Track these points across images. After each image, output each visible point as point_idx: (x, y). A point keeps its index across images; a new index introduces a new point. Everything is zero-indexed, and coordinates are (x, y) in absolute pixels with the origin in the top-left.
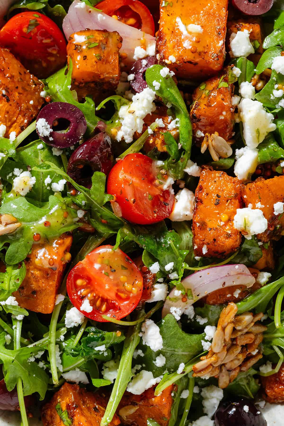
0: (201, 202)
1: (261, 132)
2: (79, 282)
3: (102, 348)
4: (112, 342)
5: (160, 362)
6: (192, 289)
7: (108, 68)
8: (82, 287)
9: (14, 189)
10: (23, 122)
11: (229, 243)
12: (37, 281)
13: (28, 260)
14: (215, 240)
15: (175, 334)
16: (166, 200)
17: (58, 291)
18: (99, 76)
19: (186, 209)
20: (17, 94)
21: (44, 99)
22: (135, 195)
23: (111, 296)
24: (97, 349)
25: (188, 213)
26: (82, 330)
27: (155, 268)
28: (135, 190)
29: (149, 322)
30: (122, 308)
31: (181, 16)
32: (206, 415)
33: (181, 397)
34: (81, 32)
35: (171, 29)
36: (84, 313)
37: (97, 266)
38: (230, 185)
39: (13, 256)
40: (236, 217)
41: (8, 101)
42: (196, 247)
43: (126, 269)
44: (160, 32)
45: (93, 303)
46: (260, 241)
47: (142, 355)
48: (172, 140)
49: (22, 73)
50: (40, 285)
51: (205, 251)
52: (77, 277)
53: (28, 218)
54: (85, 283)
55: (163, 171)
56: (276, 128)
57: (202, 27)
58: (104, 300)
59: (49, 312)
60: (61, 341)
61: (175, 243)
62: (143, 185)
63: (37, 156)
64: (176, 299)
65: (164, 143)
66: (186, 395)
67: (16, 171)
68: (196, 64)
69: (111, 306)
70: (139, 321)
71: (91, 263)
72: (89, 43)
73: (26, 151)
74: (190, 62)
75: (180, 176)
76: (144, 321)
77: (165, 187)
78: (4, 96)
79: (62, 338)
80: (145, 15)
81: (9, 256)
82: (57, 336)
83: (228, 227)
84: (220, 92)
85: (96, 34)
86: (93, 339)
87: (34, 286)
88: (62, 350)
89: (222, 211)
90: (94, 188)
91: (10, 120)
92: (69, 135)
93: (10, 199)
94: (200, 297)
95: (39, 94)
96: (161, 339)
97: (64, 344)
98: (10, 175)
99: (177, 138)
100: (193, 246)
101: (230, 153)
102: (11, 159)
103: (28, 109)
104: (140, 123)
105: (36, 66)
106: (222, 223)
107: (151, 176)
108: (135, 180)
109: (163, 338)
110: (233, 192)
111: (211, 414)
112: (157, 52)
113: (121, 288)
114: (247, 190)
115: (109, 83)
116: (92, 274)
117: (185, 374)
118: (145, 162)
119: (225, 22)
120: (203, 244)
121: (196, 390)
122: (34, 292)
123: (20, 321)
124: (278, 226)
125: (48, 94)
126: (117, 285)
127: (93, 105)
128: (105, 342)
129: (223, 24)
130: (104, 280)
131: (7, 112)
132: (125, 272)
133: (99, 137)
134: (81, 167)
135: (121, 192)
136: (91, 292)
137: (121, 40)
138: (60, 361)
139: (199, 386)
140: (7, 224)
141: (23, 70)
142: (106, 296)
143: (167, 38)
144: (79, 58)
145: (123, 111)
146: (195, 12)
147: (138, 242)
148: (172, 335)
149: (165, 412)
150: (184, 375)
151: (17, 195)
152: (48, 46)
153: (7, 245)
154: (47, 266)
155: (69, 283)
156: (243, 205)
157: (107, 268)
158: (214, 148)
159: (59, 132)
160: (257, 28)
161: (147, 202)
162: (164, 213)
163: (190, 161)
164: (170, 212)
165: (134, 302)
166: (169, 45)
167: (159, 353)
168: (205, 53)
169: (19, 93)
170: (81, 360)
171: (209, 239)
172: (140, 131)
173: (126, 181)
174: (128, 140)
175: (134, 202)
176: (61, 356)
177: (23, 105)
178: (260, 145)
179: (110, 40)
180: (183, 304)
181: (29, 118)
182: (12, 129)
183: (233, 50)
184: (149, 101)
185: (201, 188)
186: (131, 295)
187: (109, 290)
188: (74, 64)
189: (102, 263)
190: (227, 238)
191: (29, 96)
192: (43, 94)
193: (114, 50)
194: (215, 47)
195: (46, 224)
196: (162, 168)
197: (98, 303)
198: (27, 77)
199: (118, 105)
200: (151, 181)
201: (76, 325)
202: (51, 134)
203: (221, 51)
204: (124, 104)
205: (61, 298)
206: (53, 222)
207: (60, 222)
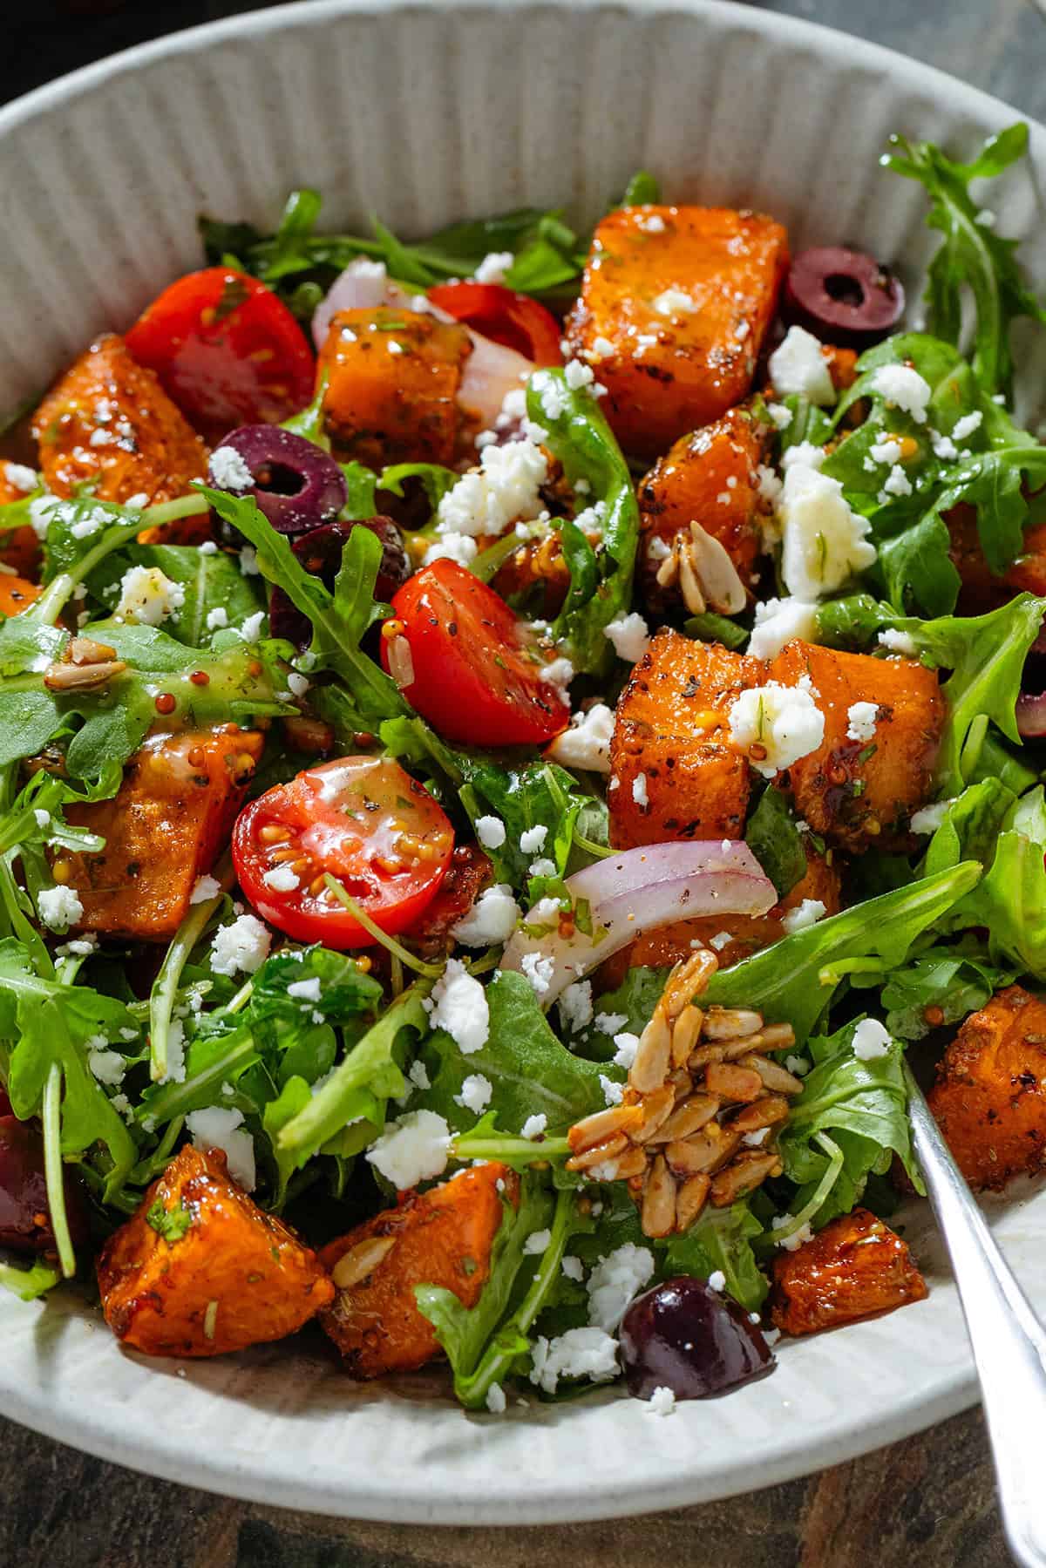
0: (645, 688)
2: (269, 832)
4: (339, 980)
5: (474, 1092)
6: (592, 905)
8: (275, 842)
12: (147, 831)
13: (132, 770)
14: (671, 763)
17: (202, 867)
27: (490, 829)
33: (526, 1252)
39: (89, 753)
42: (615, 784)
46: (802, 817)
50: (154, 841)
51: (639, 794)
52: (265, 820)
53: (150, 662)
54: (285, 835)
56: (875, 559)
59: (169, 925)
63: (196, 564)
64: (542, 928)
66: (540, 1244)
68: (668, 377)
74: (652, 371)
77: (545, 675)
79: (196, 1003)
81: (78, 752)
87: (136, 846)
88: (190, 1035)
90: (344, 578)
97: (197, 1020)
98: (115, 587)
101: (738, 604)
106: (698, 732)
111: (610, 1322)
122: (135, 866)
123: (78, 955)
124: (858, 784)
138: (181, 1058)
140: (84, 662)
148: (521, 1021)
151: (126, 621)
153: (78, 723)
158: (695, 572)
159: (272, 495)
163: (623, 608)
168: (696, 349)
170: (242, 1047)
171: (655, 760)
176: (185, 1050)
180: (560, 943)
185: (648, 662)
186: (415, 863)
190: (707, 757)
195: (197, 681)
196: (541, 634)
202: (249, 490)
205: (206, 888)
206: (216, 678)
207: (236, 682)
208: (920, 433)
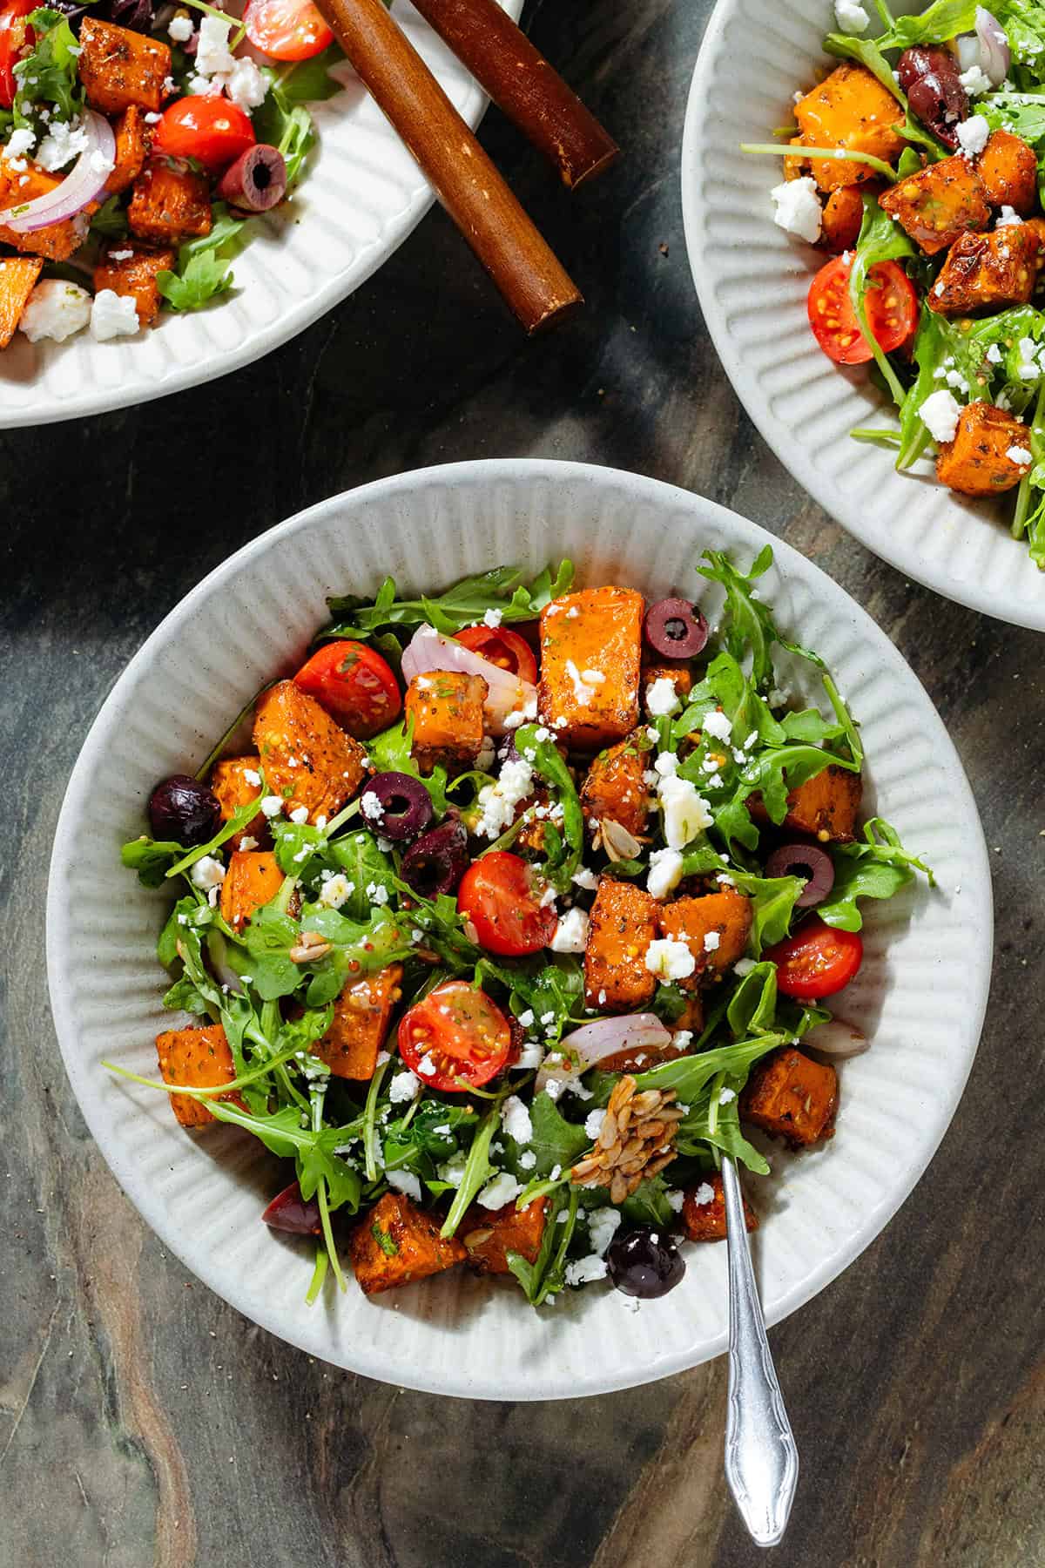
0: (599, 928)
1: (690, 825)
2: (417, 1032)
3: (444, 1129)
4: (458, 1121)
5: (527, 1161)
6: (579, 1052)
7: (468, 727)
8: (421, 1040)
9: (321, 898)
10: (333, 802)
11: (638, 988)
12: (351, 1030)
13: (340, 999)
14: (617, 983)
15: (552, 1120)
16: (543, 920)
17: (382, 1047)
18: (453, 738)
19: (575, 933)
20: (325, 762)
21: (365, 770)
22: (497, 912)
23: (462, 1054)
24: (436, 1130)
25: (578, 940)
26: (414, 1107)
27: (526, 1019)
28: (498, 905)
29: (514, 1100)
30: (479, 1072)
31: (573, 658)
32: (594, 1252)
33: (558, 1219)
34: (428, 675)
35: (559, 679)
36: (423, 1075)
37: (444, 1010)
38: (641, 904)
39: (318, 994)
40: (649, 953)
41: (311, 771)
42: (589, 993)
43: (486, 1015)
44: (543, 684)
45: (436, 1062)
46: (683, 988)
47: (502, 1151)
48: (555, 833)
49: (333, 731)
50: (355, 1036)
51: (602, 999)
52: (414, 1025)
53: (341, 939)
54: (425, 1034)
55: (541, 879)
56: (713, 823)
57: (604, 673)
58: (451, 1060)
59: (367, 1077)
60: (382, 1124)
61: (559, 983)
62: (511, 898)
63: (355, 853)
64: (554, 1065)
65: (542, 837)
66: (564, 1217)
67: (326, 874)
68: (596, 727)
69: (462, 1069)
70: (501, 1095)
71: (436, 1006)
72: (442, 691)
73: (339, 845)
74: (587, 725)
75: (566, 889)
76: (507, 1097)
77: (543, 903)
78: (306, 764)
79: (385, 1119)
80: (524, 654)
81: (312, 995)
82: (377, 1117)
83: (637, 965)
84: (623, 762)
85: (452, 677)
86: (432, 1116)
87: (346, 1038)
88: (384, 1137)
89: (629, 942)
91: (314, 800)
92: (407, 822)
93: (316, 912)
94: (590, 1063)
95: (358, 764)
96: (530, 1126)
97: (386, 1128)
98: (317, 879)
99: (561, 832)
100: (586, 992)
102: (318, 855)
103: (340, 784)
104: (509, 811)
105: (354, 722)
106: (629, 959)
107: (524, 885)
108: (499, 891)
109: (533, 1125)
110: (646, 915)
111: (601, 1251)
112: (540, 712)
113: (479, 1043)
114: (666, 915)
115: (467, 750)
116: (437, 1021)
117: (562, 1181)
118: (514, 864)
119: (637, 665)
120: (601, 988)
121: (580, 1215)
122: (346, 1048)
123: (321, 1094)
124: (711, 968)
125: (371, 763)
126: (473, 1038)
127: (444, 780)
128: (448, 1120)
129: (634, 668)
130: (454, 1029)
131: (311, 788)
132: (486, 1020)
133: (450, 825)
134: (421, 865)
135: (478, 908)
136: (433, 1047)
137: (487, 688)
138: (381, 1153)
139: (585, 1210)
140: (310, 946)
141: (334, 727)
142: (456, 1054)
143: (553, 692)
144: (424, 710)
145: (485, 794)
146: (593, 651)
147: (504, 981)
148: (547, 1122)
149: (534, 1236)
150: (559, 1183)
151: (326, 906)
152: (374, 692)
153: (309, 978)
154: (366, 1006)
155: (402, 1033)
156: (660, 934)
157: (460, 1013)
158: (612, 844)
159: (394, 816)
160: (685, 676)
161: (515, 924)
162: (541, 940)
163: (580, 866)
164: (550, 939)
165: (496, 1063)
166: (557, 701)
167: (526, 1148)
168: (609, 711)
169: (329, 761)
170: (412, 1151)
171: (609, 982)
172: (509, 823)
173: (485, 891)
174: (492, 834)
175: (496, 921)
176: (382, 1145)
177: (334, 779)
178: (688, 845)
179: (472, 687)
180: (565, 1074)
181: (341, 798)
182: (317, 813)
183: (650, 706)
184: (524, 779)
185: (599, 907)
186: (493, 1053)
187: (461, 1045)
188: (418, 720)
189: (451, 1006)
190: (635, 981)
191: (342, 766)
192: (364, 762)
193: (477, 701)
194: (623, 703)
195: (367, 947)
196: (538, 873)
197: (443, 1064)
198: (340, 737)
199: (478, 785)
200: (523, 892)
201: (406, 1099)
202: (382, 817)
203: (632, 708)
204: (488, 783)
205: (385, 1057)
206: (377, 944)
207: (387, 944)
208: (727, 750)
